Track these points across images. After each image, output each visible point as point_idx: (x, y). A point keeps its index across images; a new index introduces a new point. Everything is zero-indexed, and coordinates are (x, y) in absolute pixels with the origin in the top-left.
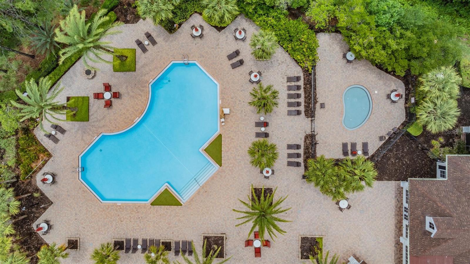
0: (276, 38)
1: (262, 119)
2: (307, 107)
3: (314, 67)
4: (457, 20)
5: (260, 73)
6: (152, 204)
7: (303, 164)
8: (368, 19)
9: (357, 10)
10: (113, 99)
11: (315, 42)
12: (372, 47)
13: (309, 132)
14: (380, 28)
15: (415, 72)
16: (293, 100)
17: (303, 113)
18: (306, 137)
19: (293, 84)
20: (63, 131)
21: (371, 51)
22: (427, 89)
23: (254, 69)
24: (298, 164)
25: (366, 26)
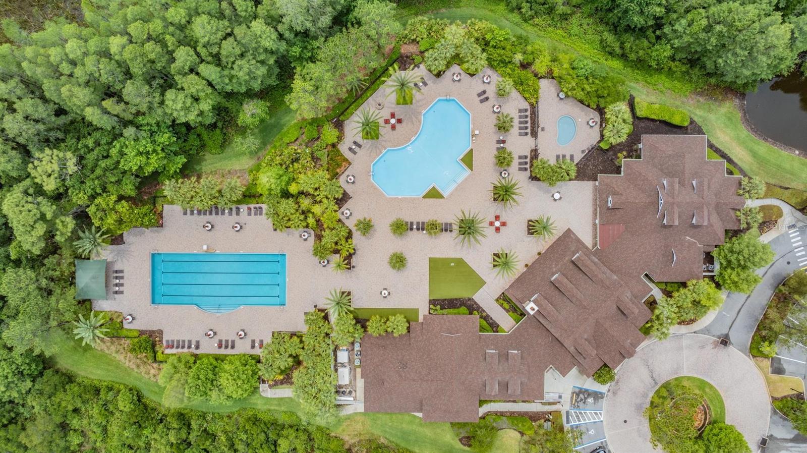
0: (513, 83)
1: (501, 138)
2: (532, 130)
3: (537, 102)
4: (636, 71)
5: (500, 106)
6: (423, 197)
7: (529, 169)
8: (571, 72)
9: (565, 66)
10: (396, 124)
11: (538, 86)
12: (575, 90)
13: (533, 147)
14: (579, 78)
15: (602, 106)
16: (522, 125)
17: (529, 134)
18: (532, 151)
19: (523, 114)
20: (360, 146)
21: (574, 92)
22: (608, 116)
23: (495, 103)
24: (526, 169)
25: (570, 77)
